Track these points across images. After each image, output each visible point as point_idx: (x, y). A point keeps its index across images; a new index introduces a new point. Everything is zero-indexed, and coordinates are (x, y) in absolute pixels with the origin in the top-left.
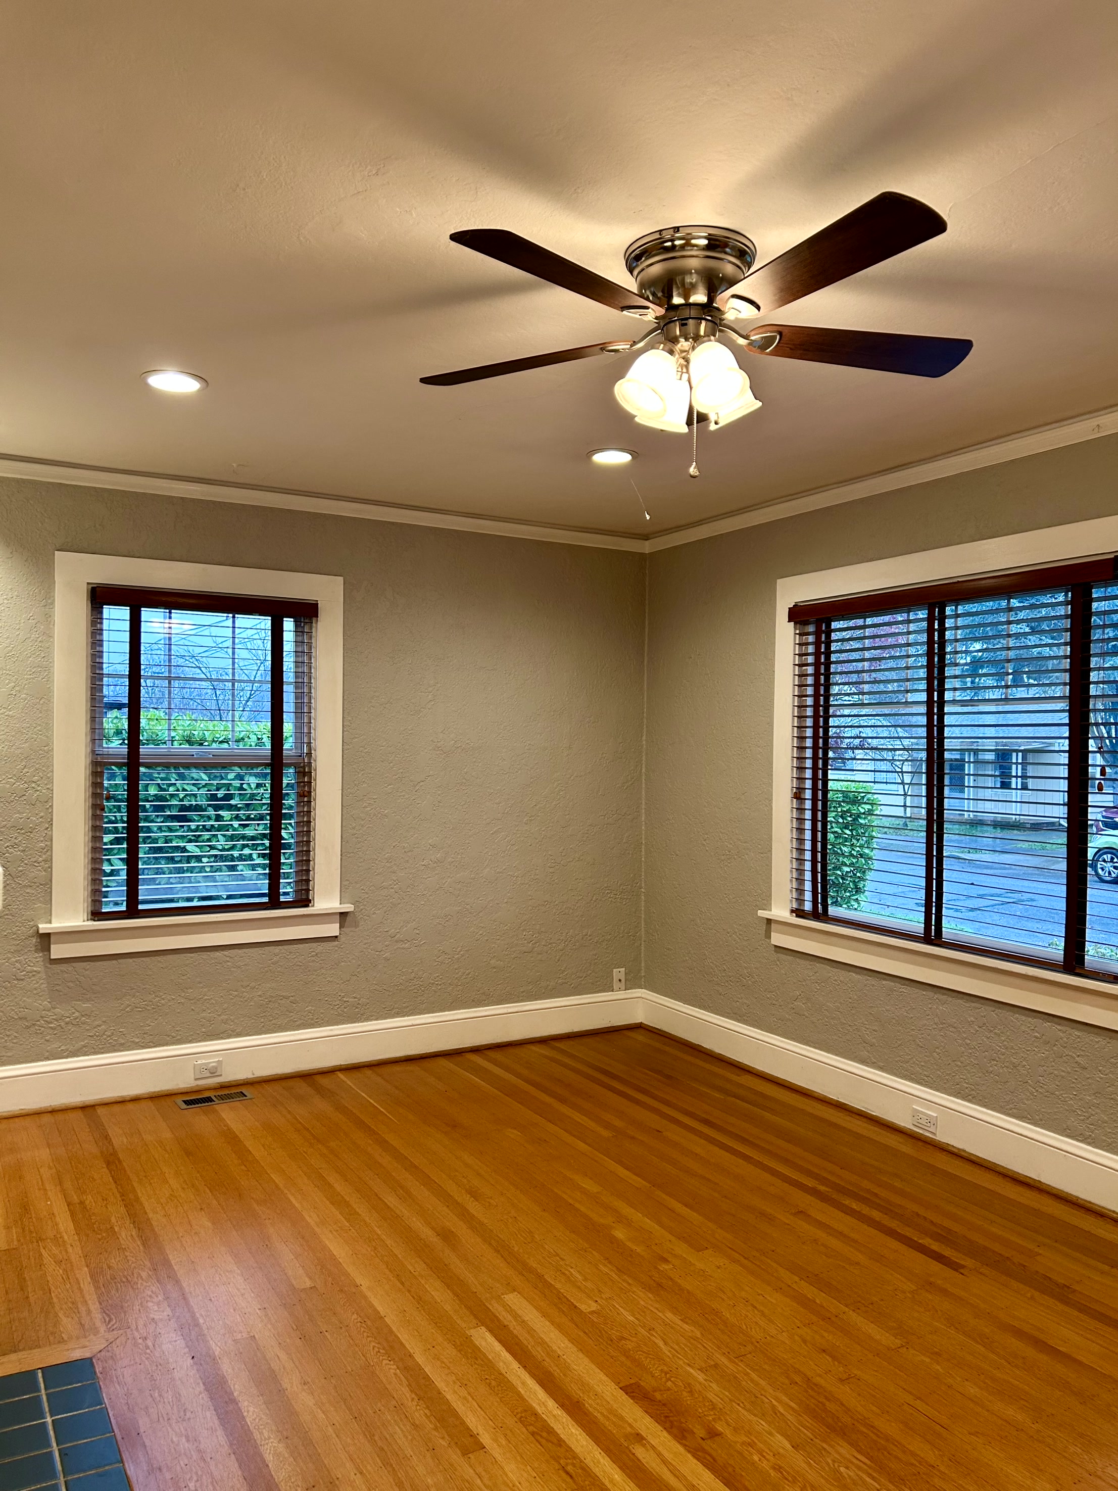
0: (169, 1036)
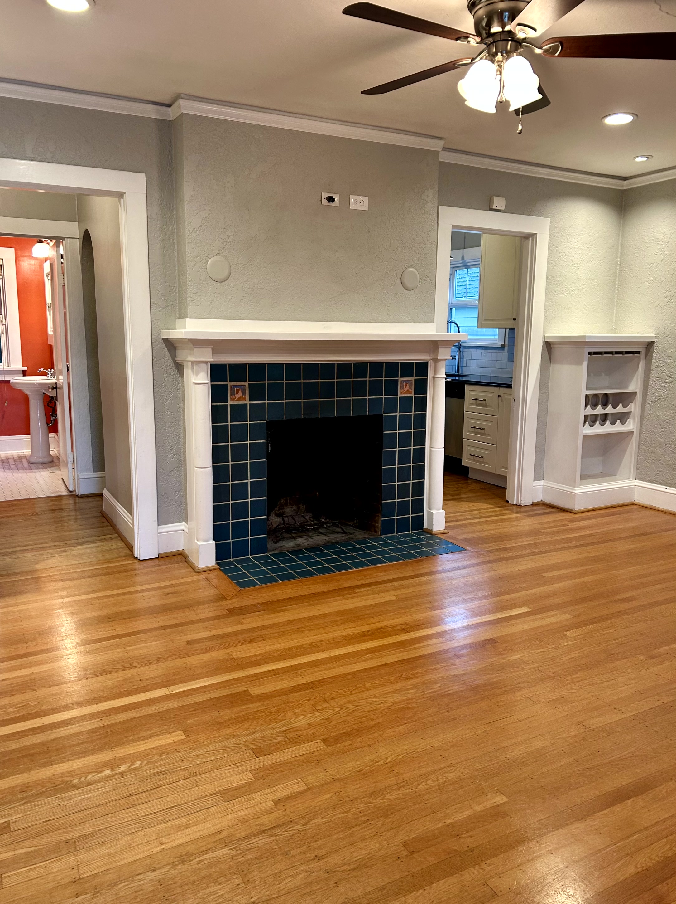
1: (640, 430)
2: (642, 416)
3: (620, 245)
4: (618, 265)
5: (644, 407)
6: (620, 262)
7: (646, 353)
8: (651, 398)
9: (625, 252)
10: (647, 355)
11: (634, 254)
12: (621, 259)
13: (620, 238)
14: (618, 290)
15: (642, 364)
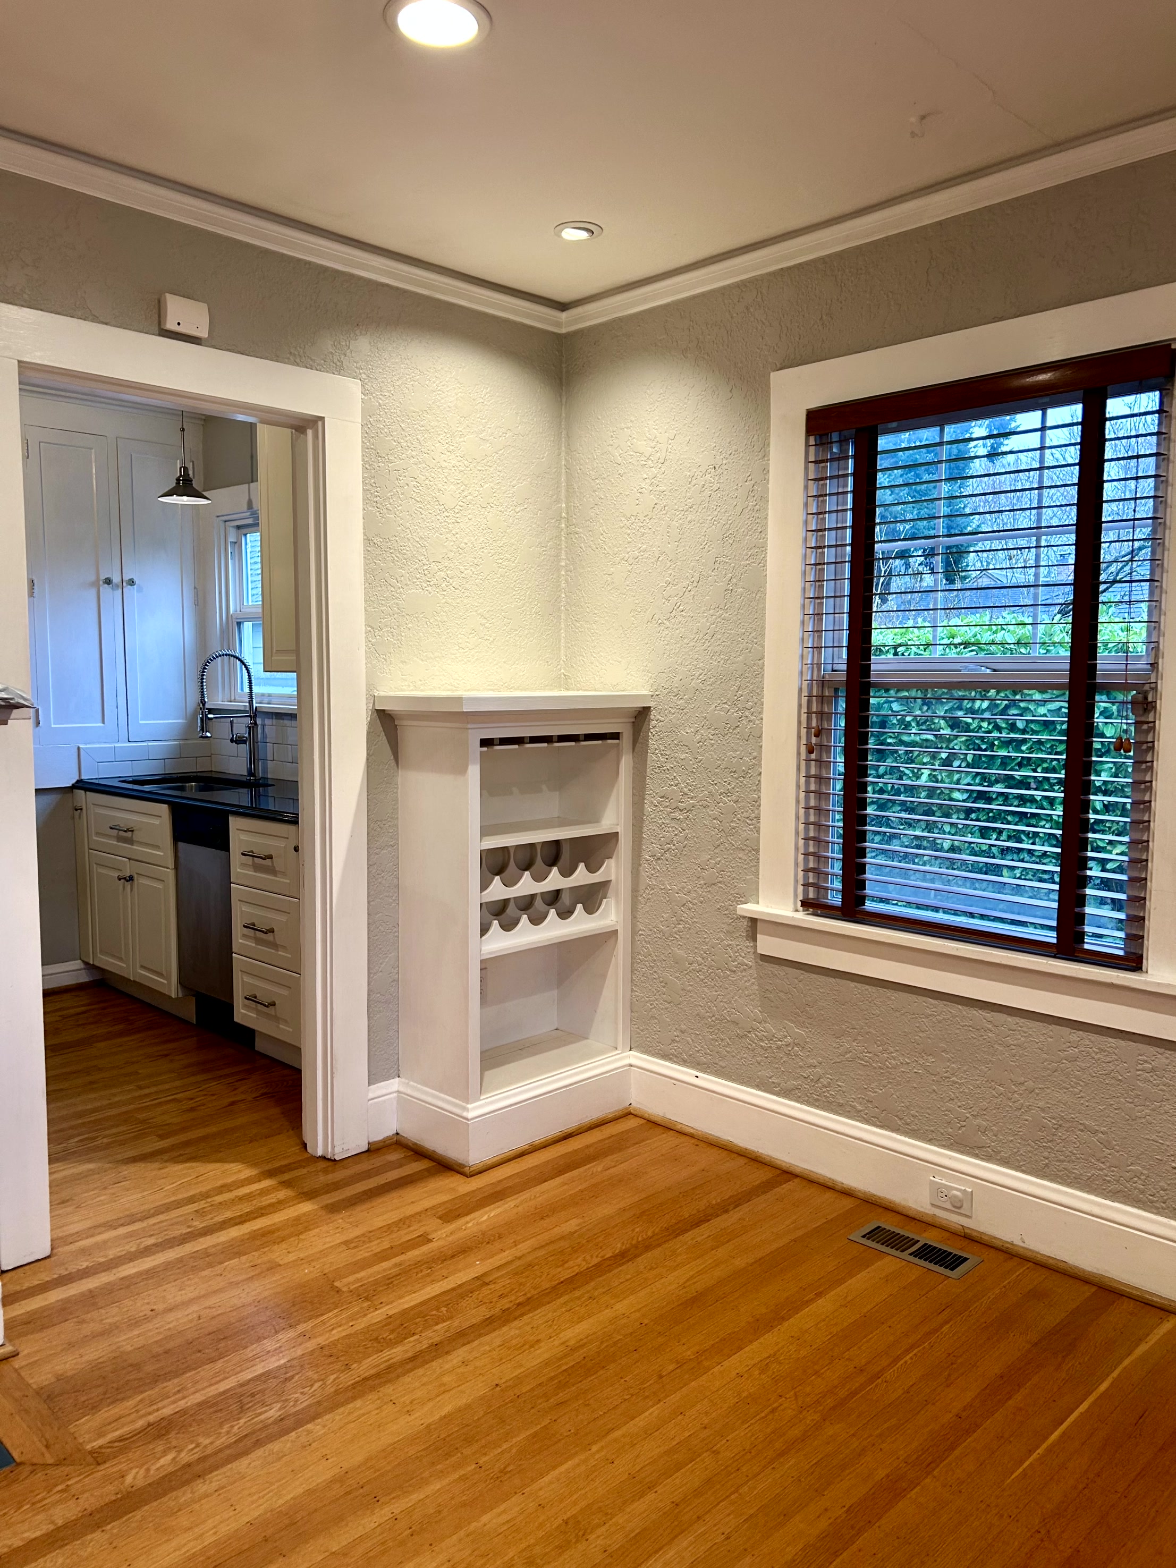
0: (901, 1119)
1: (634, 926)
2: (635, 891)
3: (563, 471)
4: (563, 521)
5: (638, 870)
6: (567, 513)
7: (634, 734)
8: (651, 847)
9: (575, 486)
10: (635, 741)
11: (594, 491)
12: (567, 503)
13: (563, 454)
14: (566, 581)
15: (626, 763)
